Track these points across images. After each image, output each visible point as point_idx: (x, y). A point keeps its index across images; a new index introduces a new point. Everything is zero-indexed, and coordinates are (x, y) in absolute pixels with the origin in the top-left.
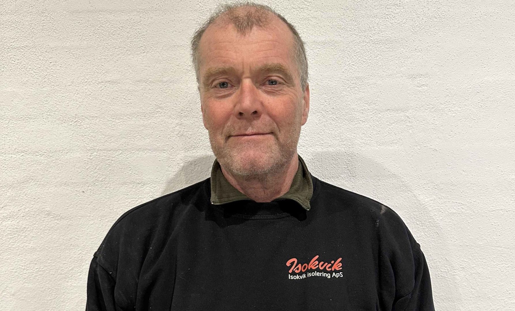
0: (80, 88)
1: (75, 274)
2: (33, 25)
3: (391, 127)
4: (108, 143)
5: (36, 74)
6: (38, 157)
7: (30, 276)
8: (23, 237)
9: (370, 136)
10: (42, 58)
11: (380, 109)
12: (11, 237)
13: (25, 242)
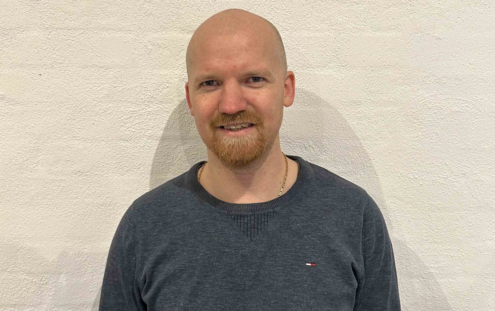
3: (389, 10)
4: (68, 21)
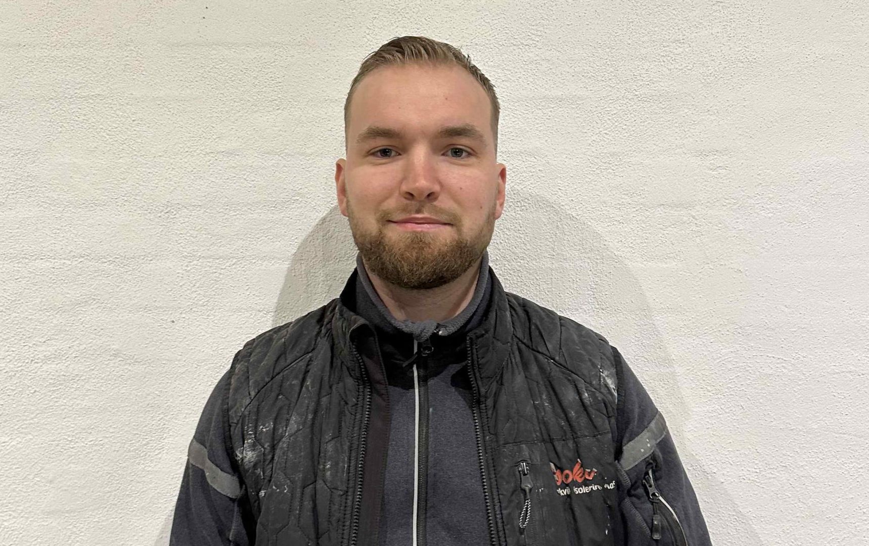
0: (176, 160)
1: (150, 452)
2: (111, 63)
3: (665, 232)
5: (111, 137)
6: (106, 265)
7: (79, 453)
8: (72, 390)
9: (631, 245)
10: (121, 114)
11: (648, 203)
12: (54, 388)
13: (75, 399)
